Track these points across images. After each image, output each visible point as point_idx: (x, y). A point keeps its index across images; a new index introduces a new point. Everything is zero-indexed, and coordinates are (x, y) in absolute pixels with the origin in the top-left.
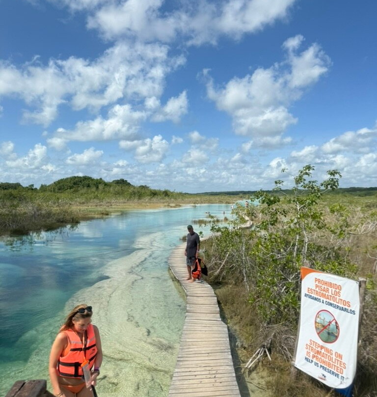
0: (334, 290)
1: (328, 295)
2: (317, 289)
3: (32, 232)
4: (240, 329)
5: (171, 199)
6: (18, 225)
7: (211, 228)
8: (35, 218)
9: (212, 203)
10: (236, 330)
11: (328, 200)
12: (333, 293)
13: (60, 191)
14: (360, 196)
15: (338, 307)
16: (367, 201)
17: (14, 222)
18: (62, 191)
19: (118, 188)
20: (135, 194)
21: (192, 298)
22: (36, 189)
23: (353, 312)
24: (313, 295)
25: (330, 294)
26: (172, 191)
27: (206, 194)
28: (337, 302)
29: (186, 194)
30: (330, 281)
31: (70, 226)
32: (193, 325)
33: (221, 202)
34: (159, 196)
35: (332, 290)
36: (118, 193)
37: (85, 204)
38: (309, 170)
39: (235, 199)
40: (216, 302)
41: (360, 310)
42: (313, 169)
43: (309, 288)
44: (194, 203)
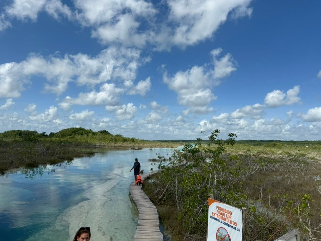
0: (227, 214)
1: (224, 218)
2: (218, 213)
3: (40, 165)
4: (172, 237)
5: (136, 144)
6: (31, 161)
7: (158, 166)
8: (44, 155)
9: (162, 147)
10: (169, 238)
11: (234, 147)
12: (227, 216)
13: (63, 137)
14: (254, 145)
15: (230, 226)
16: (258, 149)
17: (29, 158)
18: (64, 137)
19: (102, 136)
20: (112, 140)
21: (142, 215)
22: (47, 135)
23: (239, 230)
24: (215, 217)
25: (225, 217)
26: (137, 138)
27: (159, 141)
28: (229, 223)
29: (146, 141)
30: (225, 209)
31: (67, 161)
32: (141, 234)
33: (168, 147)
34: (128, 142)
35: (226, 214)
36: (102, 140)
37: (78, 147)
38: (217, 133)
39: (177, 145)
40: (158, 218)
41: (243, 228)
42: (220, 132)
43: (213, 213)
44: (151, 147)
